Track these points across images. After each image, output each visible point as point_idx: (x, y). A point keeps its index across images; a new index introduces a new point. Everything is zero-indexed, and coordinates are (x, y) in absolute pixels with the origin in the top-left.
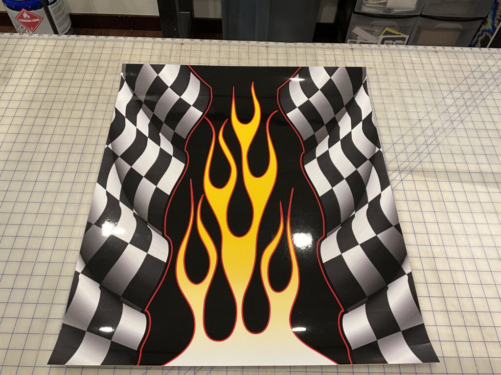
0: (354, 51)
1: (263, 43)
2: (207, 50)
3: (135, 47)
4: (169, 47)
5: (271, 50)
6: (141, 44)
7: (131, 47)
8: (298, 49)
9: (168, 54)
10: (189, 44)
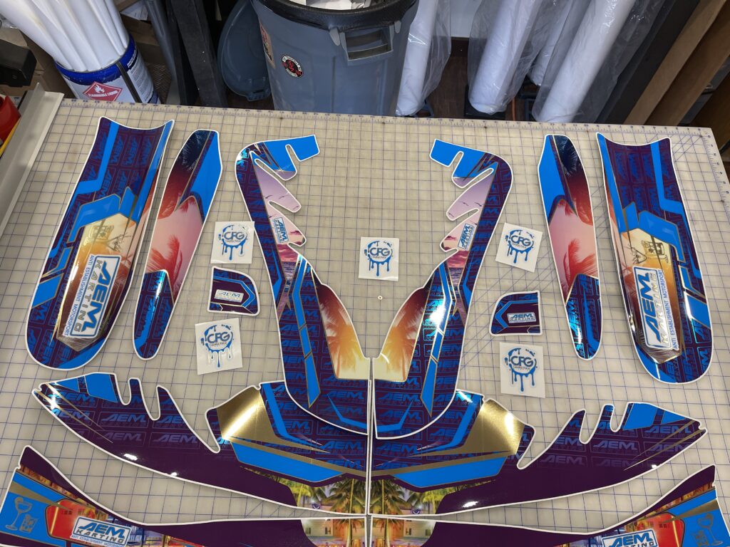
0: (487, 129)
1: (379, 118)
2: (311, 127)
3: (225, 122)
4: (266, 123)
5: (389, 128)
6: (232, 118)
7: (220, 122)
8: (421, 128)
9: (265, 133)
10: (290, 118)
